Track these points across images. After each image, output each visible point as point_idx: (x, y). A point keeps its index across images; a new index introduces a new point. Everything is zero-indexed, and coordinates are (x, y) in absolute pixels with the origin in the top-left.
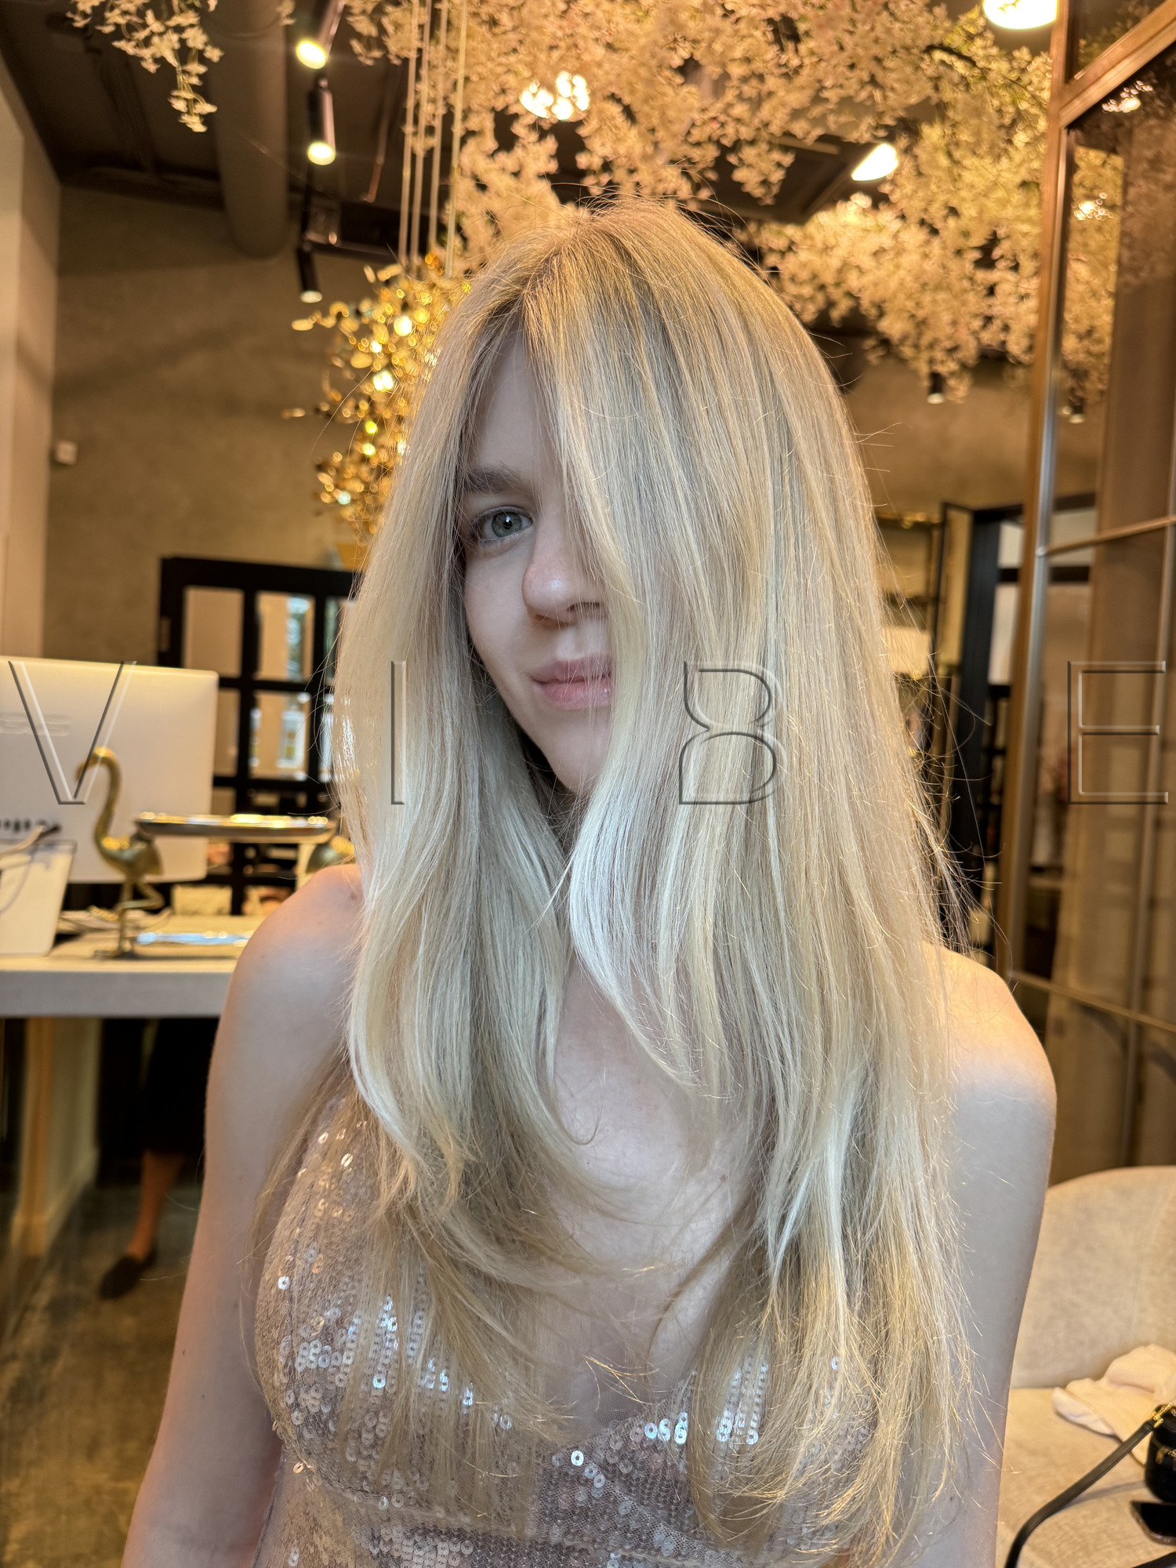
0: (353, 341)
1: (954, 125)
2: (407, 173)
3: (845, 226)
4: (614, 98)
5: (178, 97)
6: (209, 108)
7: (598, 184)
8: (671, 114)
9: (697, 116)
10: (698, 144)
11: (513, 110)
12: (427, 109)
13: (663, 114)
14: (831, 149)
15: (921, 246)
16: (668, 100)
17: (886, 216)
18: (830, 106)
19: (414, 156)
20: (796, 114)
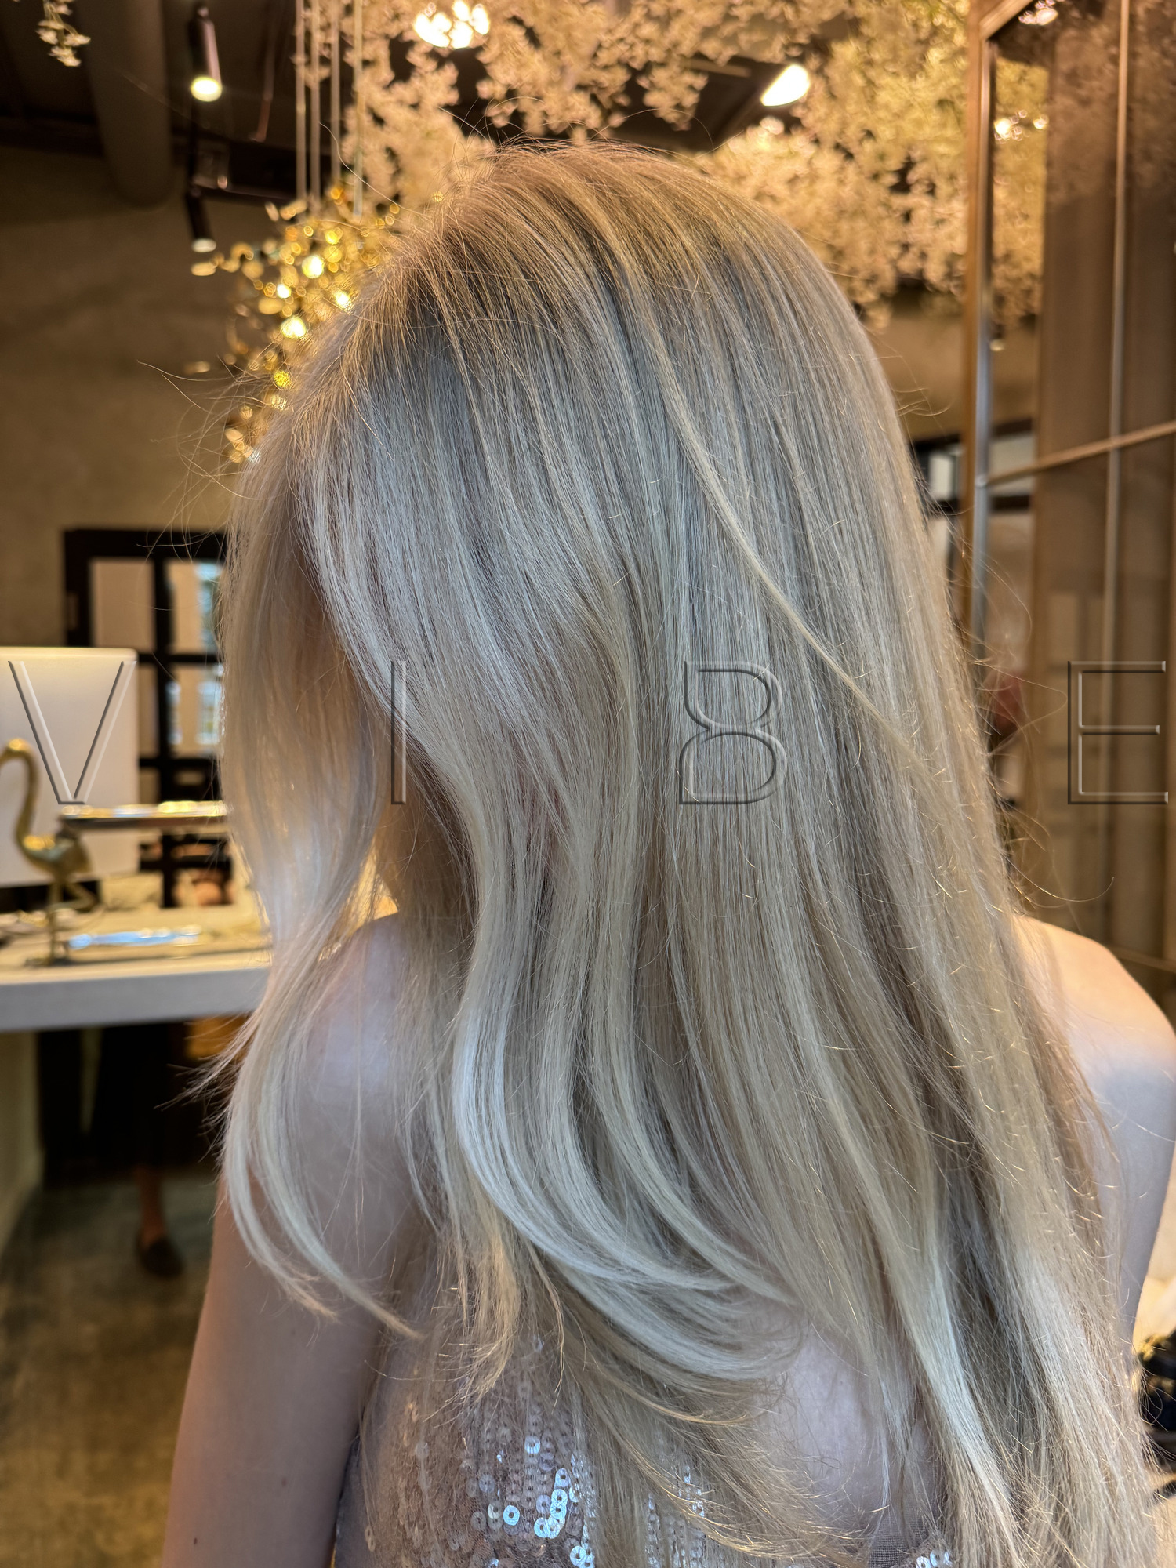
0: (259, 286)
1: (869, 42)
2: (301, 108)
3: (757, 153)
4: (517, 21)
5: (47, 28)
6: (81, 40)
7: (503, 113)
8: (578, 34)
9: (606, 39)
10: (606, 68)
11: (408, 37)
12: (318, 37)
13: (569, 36)
14: (741, 72)
15: (836, 172)
16: (572, 20)
17: (799, 142)
18: (742, 25)
19: (308, 91)
20: (708, 32)
